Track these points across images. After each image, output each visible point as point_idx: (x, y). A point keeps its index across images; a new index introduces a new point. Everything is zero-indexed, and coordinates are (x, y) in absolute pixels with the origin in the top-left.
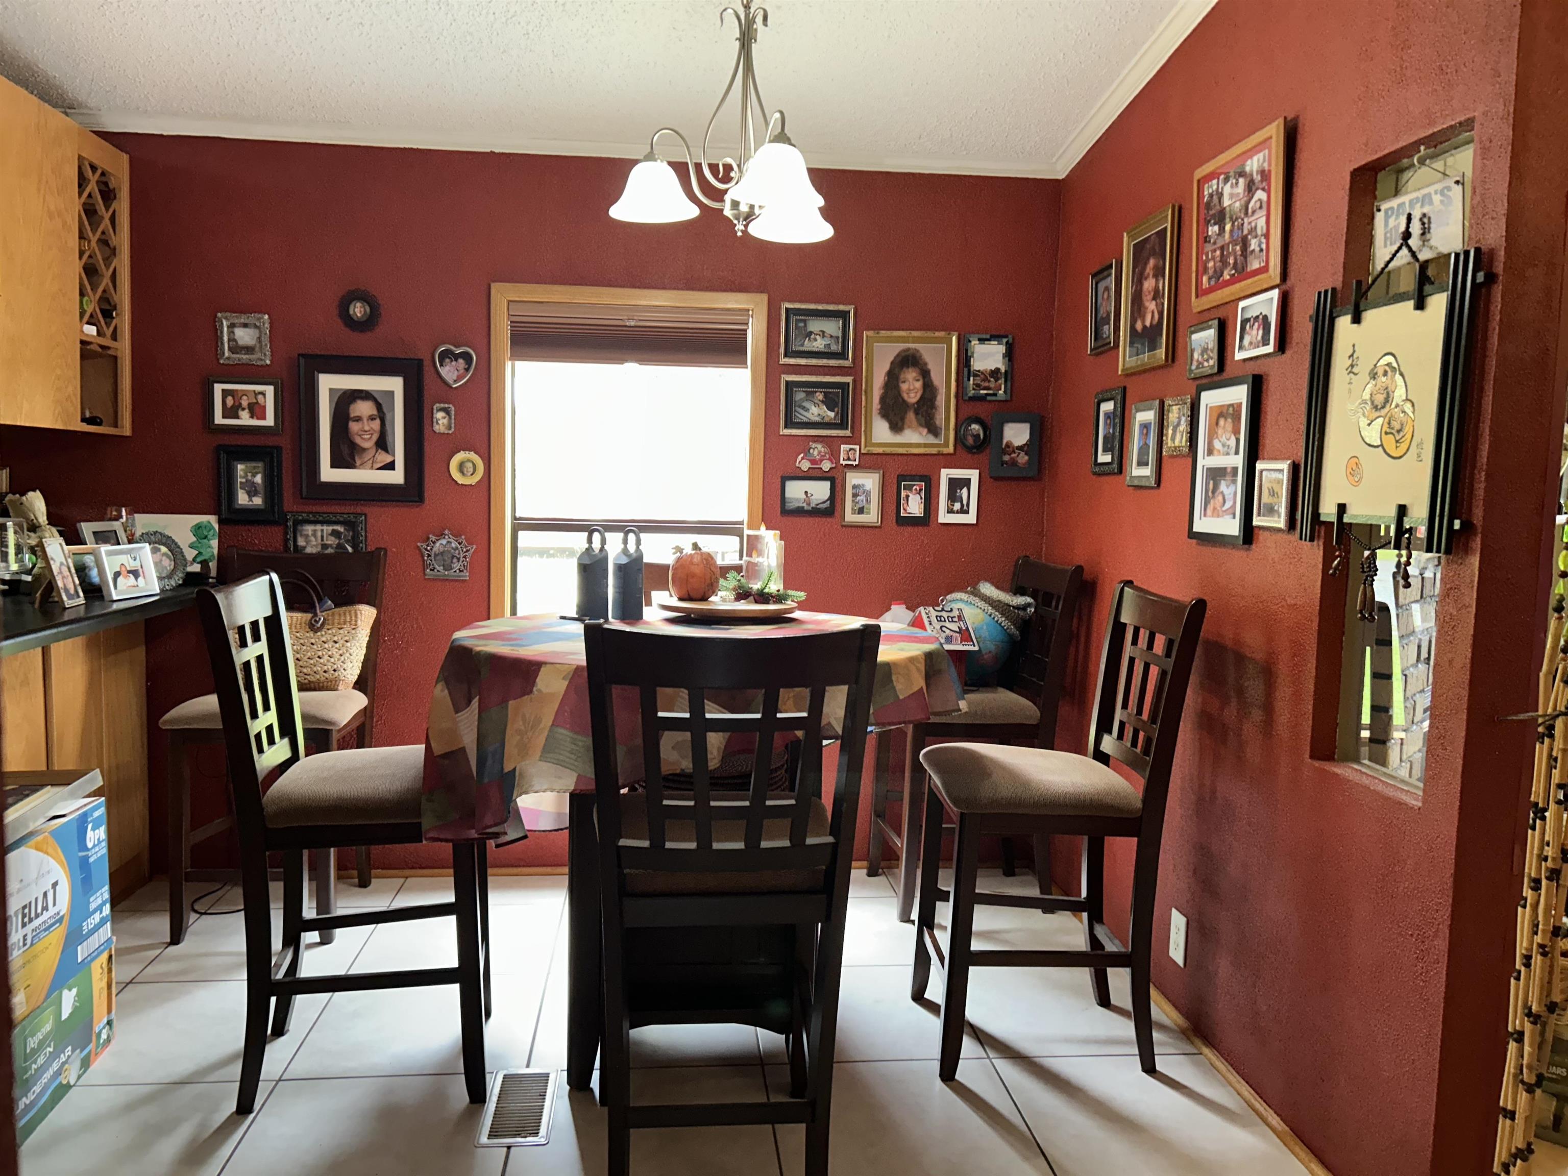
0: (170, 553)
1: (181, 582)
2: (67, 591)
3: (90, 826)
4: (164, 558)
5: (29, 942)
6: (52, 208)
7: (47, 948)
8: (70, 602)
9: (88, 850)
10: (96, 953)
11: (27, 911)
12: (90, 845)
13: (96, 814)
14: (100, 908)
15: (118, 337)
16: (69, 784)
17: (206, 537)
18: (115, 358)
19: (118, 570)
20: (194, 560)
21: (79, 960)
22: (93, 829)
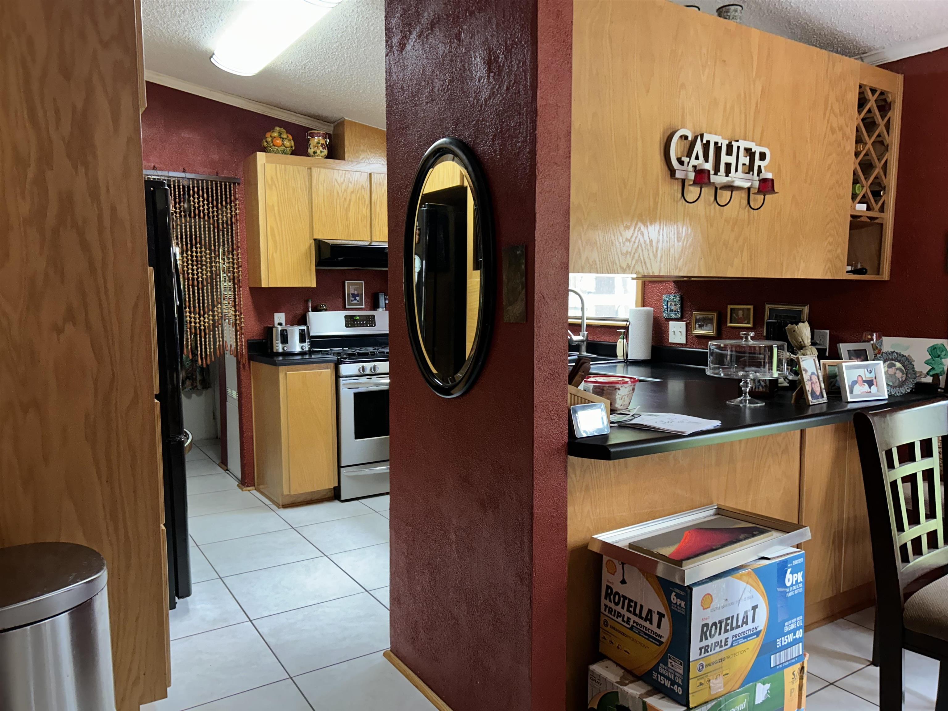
0: (903, 368)
1: (909, 391)
2: (813, 393)
3: (789, 570)
4: (898, 372)
5: (729, 644)
6: (835, 125)
7: (744, 651)
8: (814, 401)
9: (786, 587)
10: (787, 663)
11: (729, 621)
12: (788, 584)
13: (795, 562)
14: (794, 631)
15: (885, 209)
16: (789, 533)
17: (939, 356)
18: (881, 225)
19: (856, 379)
20: (928, 373)
21: (772, 666)
22: (792, 573)
